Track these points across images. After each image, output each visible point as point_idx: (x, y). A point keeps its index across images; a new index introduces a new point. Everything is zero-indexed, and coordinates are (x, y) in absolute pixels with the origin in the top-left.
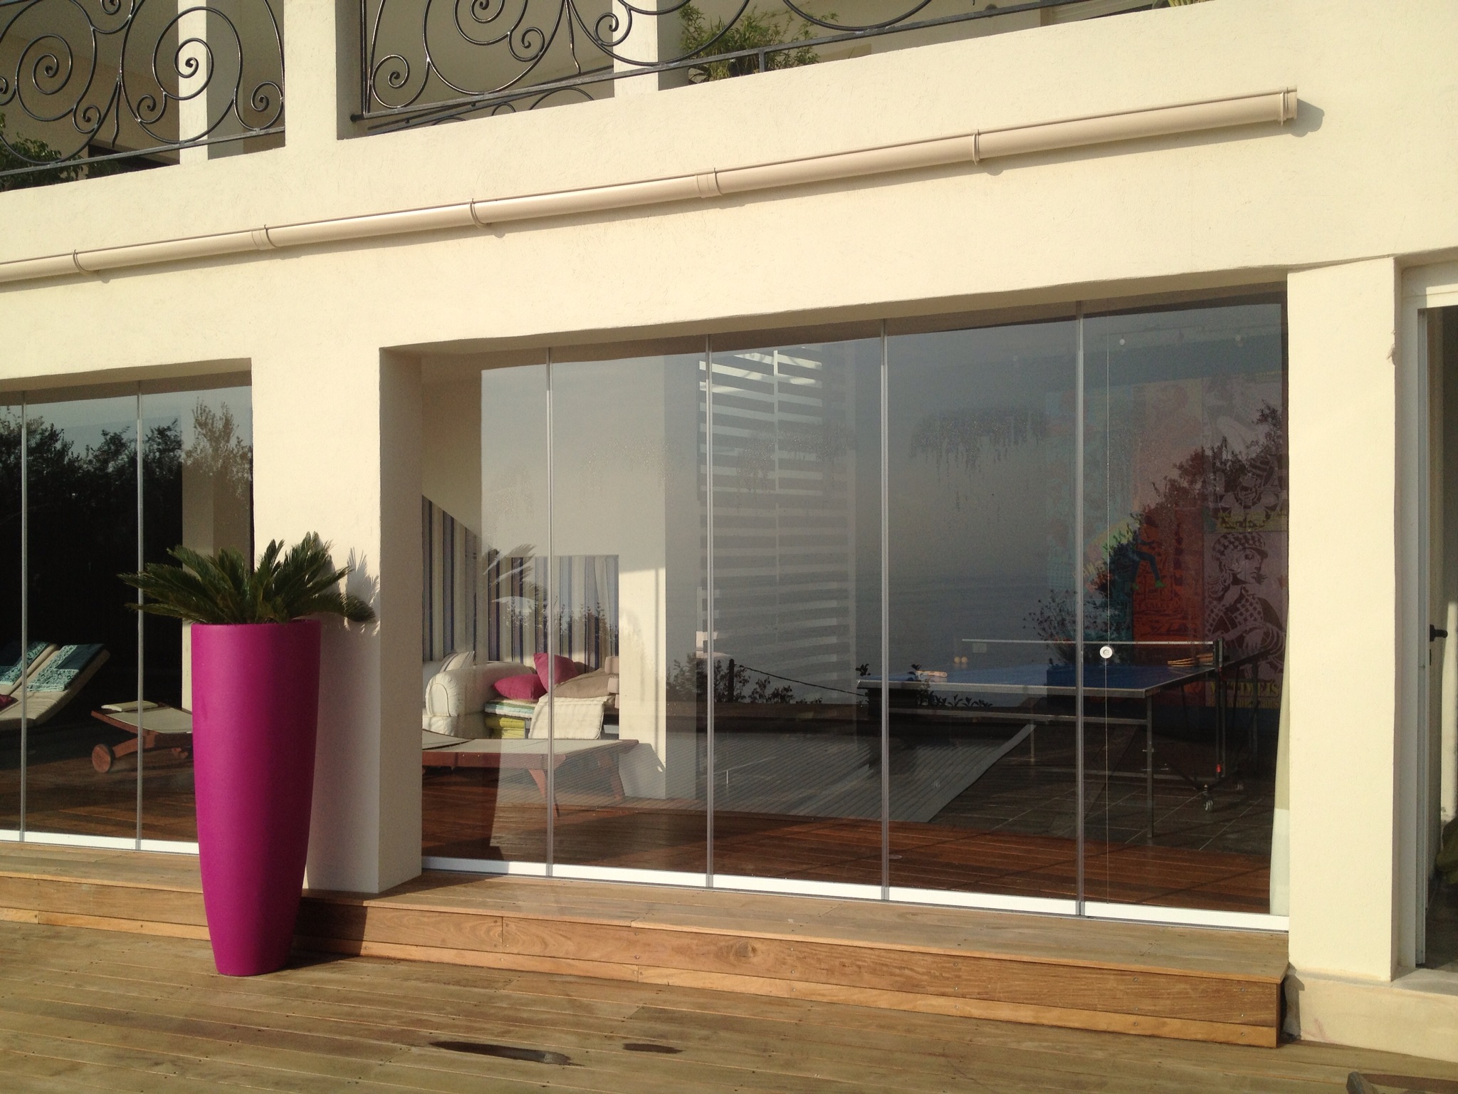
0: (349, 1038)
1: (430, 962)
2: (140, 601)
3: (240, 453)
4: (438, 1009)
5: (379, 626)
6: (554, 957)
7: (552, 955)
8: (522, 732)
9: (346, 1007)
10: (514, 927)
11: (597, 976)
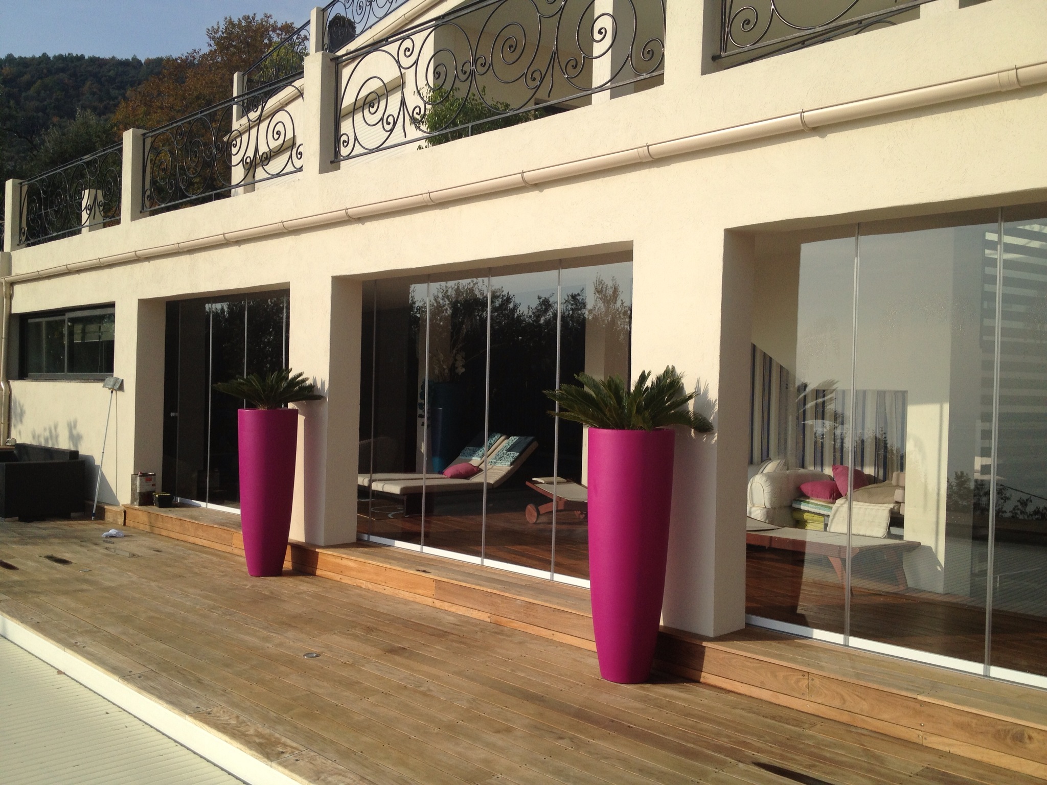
0: (692, 745)
1: (752, 697)
2: (557, 410)
3: (623, 311)
4: (760, 737)
5: (717, 436)
6: (851, 712)
7: (849, 710)
8: (823, 526)
9: (690, 721)
10: (818, 682)
11: (888, 733)
